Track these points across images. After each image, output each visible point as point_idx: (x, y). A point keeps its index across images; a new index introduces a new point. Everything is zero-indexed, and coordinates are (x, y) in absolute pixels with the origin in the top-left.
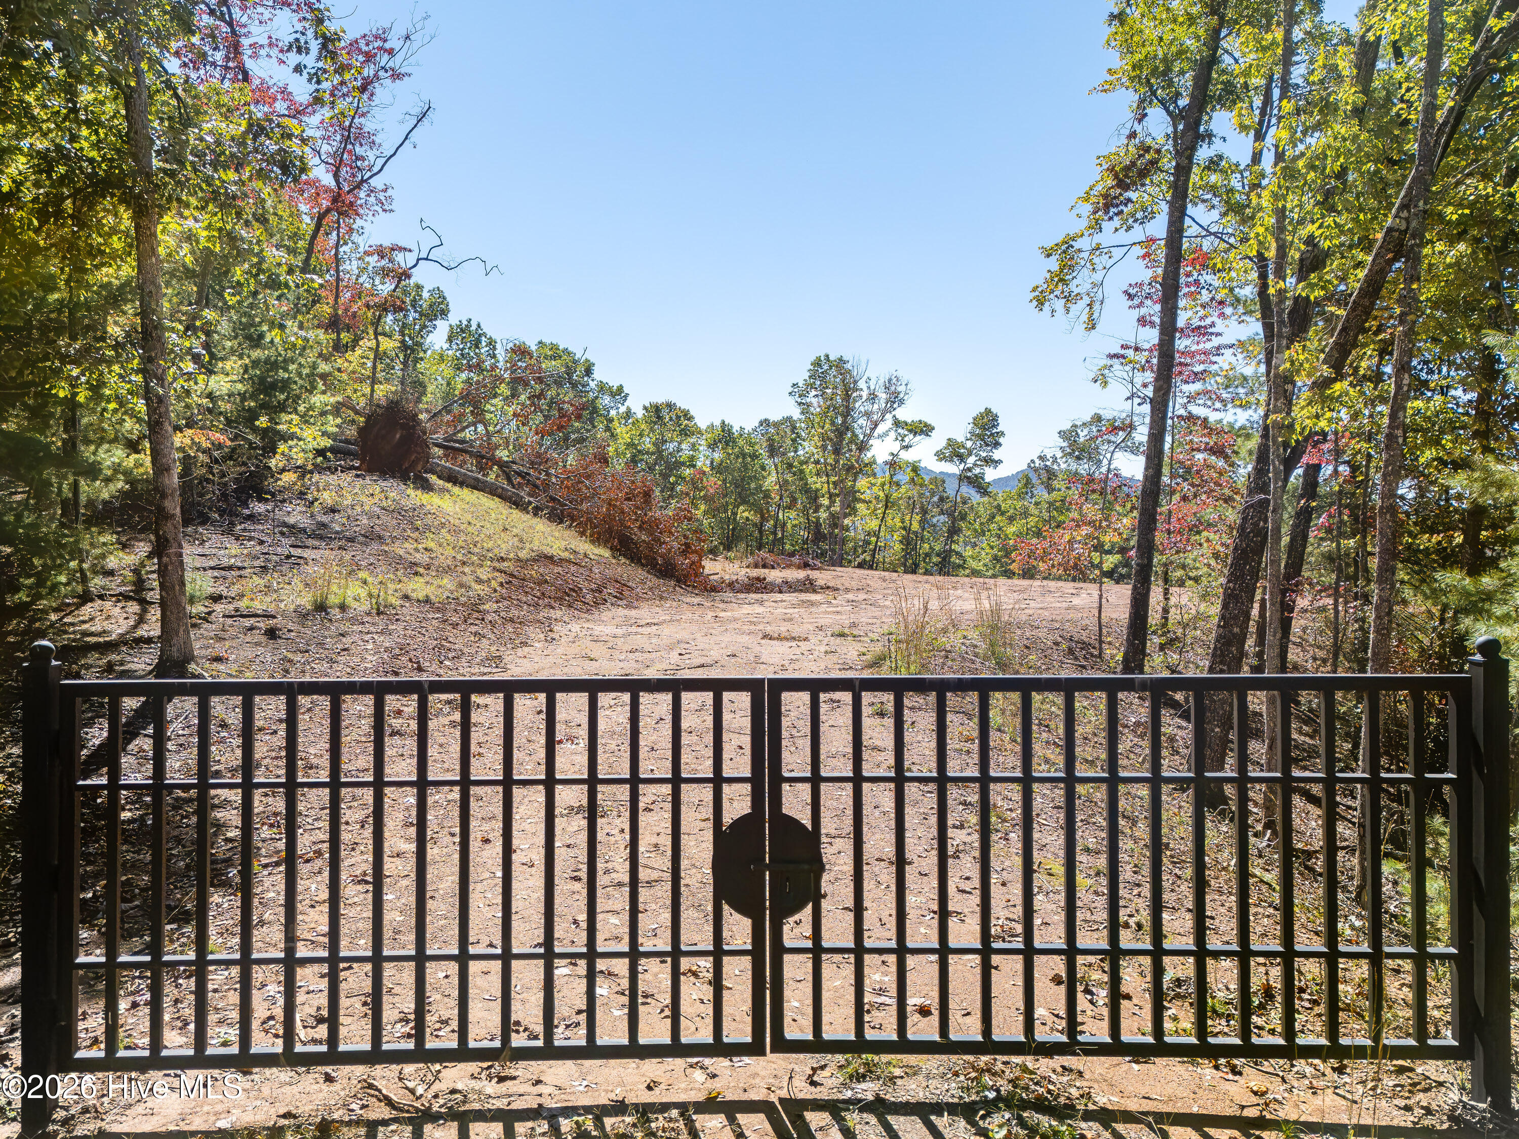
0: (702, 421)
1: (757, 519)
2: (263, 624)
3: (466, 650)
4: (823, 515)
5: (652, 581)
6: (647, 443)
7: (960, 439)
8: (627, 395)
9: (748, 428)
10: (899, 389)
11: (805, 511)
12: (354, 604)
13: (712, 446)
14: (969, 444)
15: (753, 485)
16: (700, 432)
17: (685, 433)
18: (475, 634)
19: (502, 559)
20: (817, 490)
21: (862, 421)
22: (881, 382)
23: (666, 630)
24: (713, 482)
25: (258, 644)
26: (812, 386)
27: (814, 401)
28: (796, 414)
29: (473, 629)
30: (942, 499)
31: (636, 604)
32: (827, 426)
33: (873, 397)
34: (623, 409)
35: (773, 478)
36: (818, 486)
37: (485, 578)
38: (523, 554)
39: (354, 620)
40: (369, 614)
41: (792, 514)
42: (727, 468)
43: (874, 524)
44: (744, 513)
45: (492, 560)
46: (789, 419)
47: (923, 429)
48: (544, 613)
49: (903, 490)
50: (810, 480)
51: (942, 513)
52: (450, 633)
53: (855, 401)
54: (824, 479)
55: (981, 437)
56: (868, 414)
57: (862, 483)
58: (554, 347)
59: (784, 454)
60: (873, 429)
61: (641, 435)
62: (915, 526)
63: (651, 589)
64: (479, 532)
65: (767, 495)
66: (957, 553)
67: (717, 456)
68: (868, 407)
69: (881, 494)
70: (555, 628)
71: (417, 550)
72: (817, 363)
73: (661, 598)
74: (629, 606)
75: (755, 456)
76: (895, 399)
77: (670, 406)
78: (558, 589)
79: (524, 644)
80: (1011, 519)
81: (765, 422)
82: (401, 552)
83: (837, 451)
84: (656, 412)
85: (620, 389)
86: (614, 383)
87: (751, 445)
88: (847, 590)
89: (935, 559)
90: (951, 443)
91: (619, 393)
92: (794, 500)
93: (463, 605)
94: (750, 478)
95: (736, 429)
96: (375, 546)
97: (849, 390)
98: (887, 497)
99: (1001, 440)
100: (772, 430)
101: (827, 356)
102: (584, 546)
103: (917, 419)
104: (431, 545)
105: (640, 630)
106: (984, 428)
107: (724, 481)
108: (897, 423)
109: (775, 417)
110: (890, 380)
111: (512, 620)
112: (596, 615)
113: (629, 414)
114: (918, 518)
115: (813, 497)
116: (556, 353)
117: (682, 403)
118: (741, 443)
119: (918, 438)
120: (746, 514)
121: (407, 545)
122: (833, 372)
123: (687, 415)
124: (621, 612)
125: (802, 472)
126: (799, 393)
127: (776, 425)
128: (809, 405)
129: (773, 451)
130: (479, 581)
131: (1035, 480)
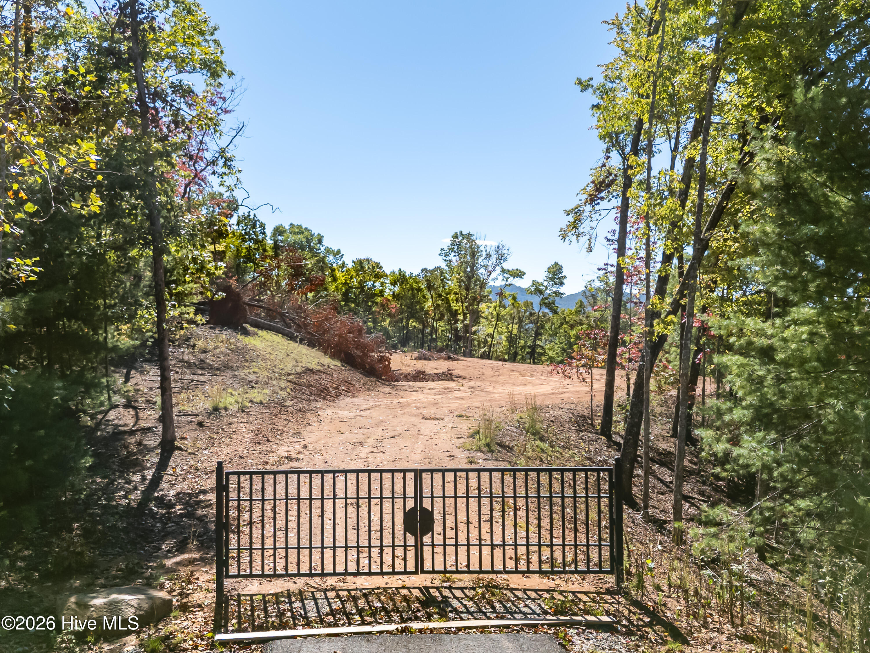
0: (387, 270)
1: (421, 327)
2: (195, 420)
3: (285, 429)
4: (460, 325)
5: (364, 380)
6: (355, 282)
7: (540, 280)
8: (342, 256)
9: (415, 273)
10: (504, 252)
11: (449, 323)
12: (231, 407)
13: (394, 283)
14: (545, 283)
15: (418, 307)
16: (386, 276)
17: (378, 276)
18: (286, 420)
19: (289, 374)
20: (456, 310)
21: (482, 271)
22: (493, 248)
23: (374, 413)
24: (394, 306)
25: (195, 430)
26: (452, 250)
27: (454, 259)
28: (443, 265)
29: (284, 417)
30: (531, 314)
31: (356, 394)
32: (462, 274)
33: (488, 256)
34: (340, 263)
35: (430, 303)
36: (457, 308)
37: (283, 386)
38: (299, 370)
39: (233, 416)
40: (238, 412)
41: (442, 324)
42: (402, 297)
43: (491, 330)
44: (413, 323)
45: (285, 375)
46: (439, 268)
47: (519, 274)
48: (313, 405)
49: (507, 310)
50: (452, 305)
51: (531, 322)
52: (275, 420)
53: (478, 258)
54: (460, 304)
55: (552, 279)
56: (486, 267)
57: (483, 306)
58: (299, 227)
59: (436, 289)
60: (488, 276)
61: (351, 278)
62: (515, 331)
63: (363, 384)
64: (276, 358)
65: (427, 313)
66: (540, 346)
67: (397, 289)
68: (486, 262)
69: (494, 313)
70: (320, 413)
71: (250, 373)
72: (455, 236)
73: (369, 390)
74: (353, 396)
75: (419, 290)
76: (502, 258)
77: (368, 260)
78: (317, 389)
79: (309, 424)
80: (572, 327)
81: (424, 270)
82: (243, 375)
83: (467, 289)
84: (360, 265)
85: (339, 251)
86: (335, 248)
87: (417, 283)
88: (470, 378)
89: (528, 350)
90: (534, 283)
91: (338, 253)
92: (443, 316)
93: (277, 403)
94: (416, 302)
95: (407, 274)
96: (230, 372)
97: (474, 253)
98: (498, 315)
99: (565, 281)
100: (429, 274)
101: (461, 232)
102: (327, 360)
103: (515, 268)
104: (256, 370)
105: (362, 413)
106: (554, 274)
107: (401, 305)
108: (503, 271)
109: (430, 267)
110: (498, 247)
111: (299, 410)
112: (338, 403)
113: (343, 265)
114: (517, 326)
115: (454, 314)
116: (299, 230)
117: (375, 259)
118: (411, 281)
119: (516, 279)
120: (414, 324)
121: (245, 371)
122: (465, 241)
123: (379, 266)
124: (349, 400)
125: (447, 299)
126: (445, 254)
127: (431, 271)
128: (450, 261)
129: (430, 287)
130: (282, 389)
131: (586, 303)
